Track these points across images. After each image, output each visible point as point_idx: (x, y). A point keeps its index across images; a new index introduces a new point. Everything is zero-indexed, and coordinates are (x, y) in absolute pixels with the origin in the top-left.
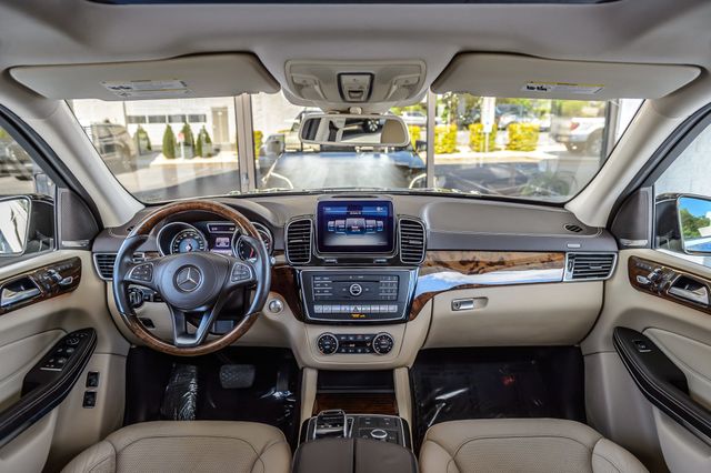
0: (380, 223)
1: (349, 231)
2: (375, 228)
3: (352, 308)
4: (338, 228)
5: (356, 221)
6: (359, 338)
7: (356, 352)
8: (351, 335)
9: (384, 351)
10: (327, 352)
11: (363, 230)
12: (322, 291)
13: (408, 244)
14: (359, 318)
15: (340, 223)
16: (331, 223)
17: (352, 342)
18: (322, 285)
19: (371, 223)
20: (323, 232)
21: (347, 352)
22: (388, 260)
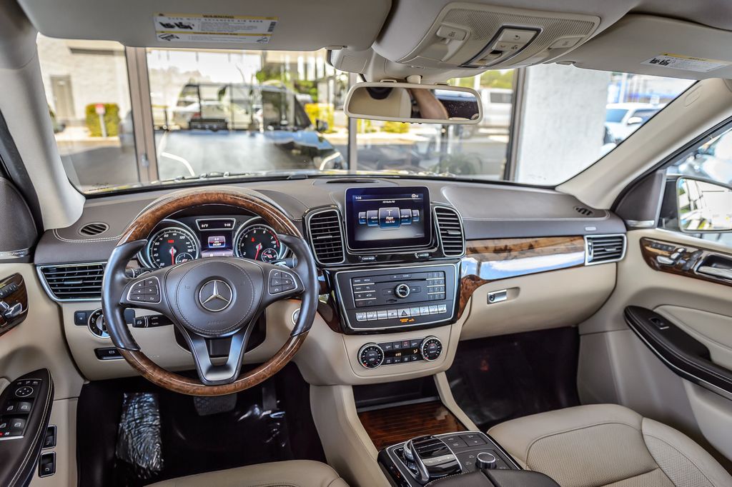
0: (416, 212)
1: (382, 222)
2: (410, 219)
3: (400, 312)
4: (370, 220)
5: (390, 210)
6: (406, 345)
7: (402, 361)
8: (397, 343)
9: (433, 357)
10: (371, 365)
11: (398, 221)
12: (364, 296)
13: (447, 234)
14: (408, 323)
15: (372, 213)
16: (361, 214)
17: (398, 351)
18: (364, 288)
19: (407, 212)
20: (354, 226)
21: (393, 362)
22: (431, 254)
